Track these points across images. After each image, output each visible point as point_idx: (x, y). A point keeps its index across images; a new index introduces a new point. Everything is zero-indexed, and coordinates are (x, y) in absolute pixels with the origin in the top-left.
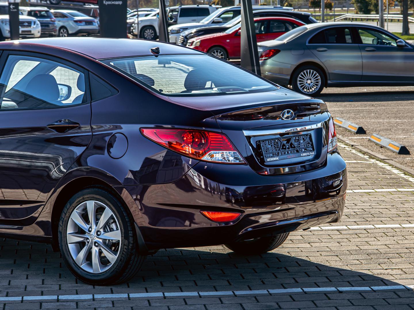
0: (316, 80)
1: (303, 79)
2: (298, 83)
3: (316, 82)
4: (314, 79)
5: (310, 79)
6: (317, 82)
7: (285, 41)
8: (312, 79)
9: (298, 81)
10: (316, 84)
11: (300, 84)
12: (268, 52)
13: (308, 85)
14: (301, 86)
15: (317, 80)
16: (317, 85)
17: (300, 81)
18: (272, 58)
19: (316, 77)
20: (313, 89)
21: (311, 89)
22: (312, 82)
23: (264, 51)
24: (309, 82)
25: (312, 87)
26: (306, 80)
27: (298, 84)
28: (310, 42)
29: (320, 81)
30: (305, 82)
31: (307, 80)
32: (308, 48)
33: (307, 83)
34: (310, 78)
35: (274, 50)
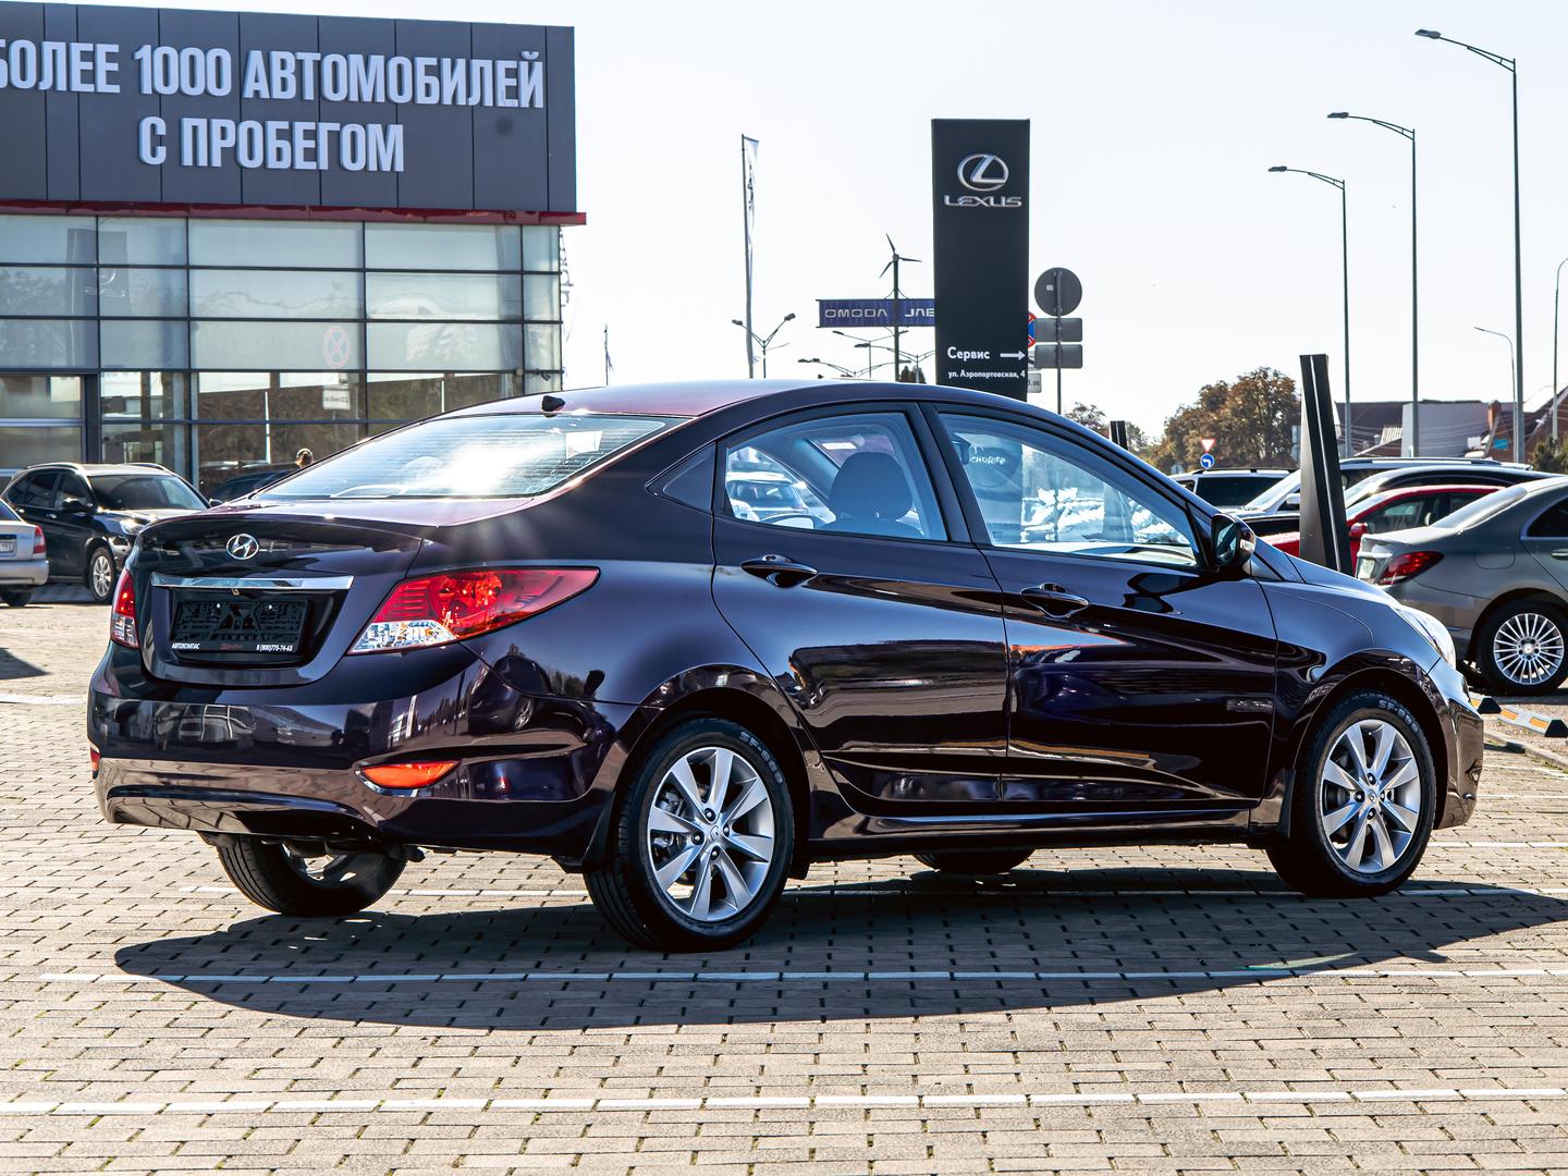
0: (1550, 644)
1: (1511, 641)
2: (1496, 651)
3: (1550, 651)
4: (1543, 640)
5: (1533, 642)
6: (1554, 651)
7: (1460, 528)
8: (1537, 642)
9: (1495, 646)
10: (1549, 658)
11: (1502, 655)
12: (1407, 561)
13: (1526, 660)
14: (1505, 663)
15: (1553, 643)
16: (1552, 659)
17: (1502, 647)
18: (1420, 578)
19: (1551, 636)
20: (1541, 672)
21: (1534, 670)
22: (1537, 651)
23: (1394, 558)
24: (1528, 649)
25: (1539, 666)
26: (1519, 643)
27: (1496, 656)
28: (1532, 531)
29: (1561, 647)
30: (1518, 650)
31: (1523, 643)
32: (1527, 548)
33: (1521, 652)
34: (1532, 637)
35: (1426, 553)
